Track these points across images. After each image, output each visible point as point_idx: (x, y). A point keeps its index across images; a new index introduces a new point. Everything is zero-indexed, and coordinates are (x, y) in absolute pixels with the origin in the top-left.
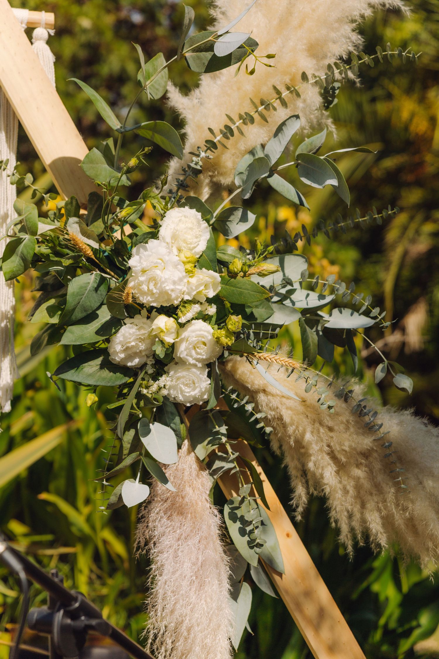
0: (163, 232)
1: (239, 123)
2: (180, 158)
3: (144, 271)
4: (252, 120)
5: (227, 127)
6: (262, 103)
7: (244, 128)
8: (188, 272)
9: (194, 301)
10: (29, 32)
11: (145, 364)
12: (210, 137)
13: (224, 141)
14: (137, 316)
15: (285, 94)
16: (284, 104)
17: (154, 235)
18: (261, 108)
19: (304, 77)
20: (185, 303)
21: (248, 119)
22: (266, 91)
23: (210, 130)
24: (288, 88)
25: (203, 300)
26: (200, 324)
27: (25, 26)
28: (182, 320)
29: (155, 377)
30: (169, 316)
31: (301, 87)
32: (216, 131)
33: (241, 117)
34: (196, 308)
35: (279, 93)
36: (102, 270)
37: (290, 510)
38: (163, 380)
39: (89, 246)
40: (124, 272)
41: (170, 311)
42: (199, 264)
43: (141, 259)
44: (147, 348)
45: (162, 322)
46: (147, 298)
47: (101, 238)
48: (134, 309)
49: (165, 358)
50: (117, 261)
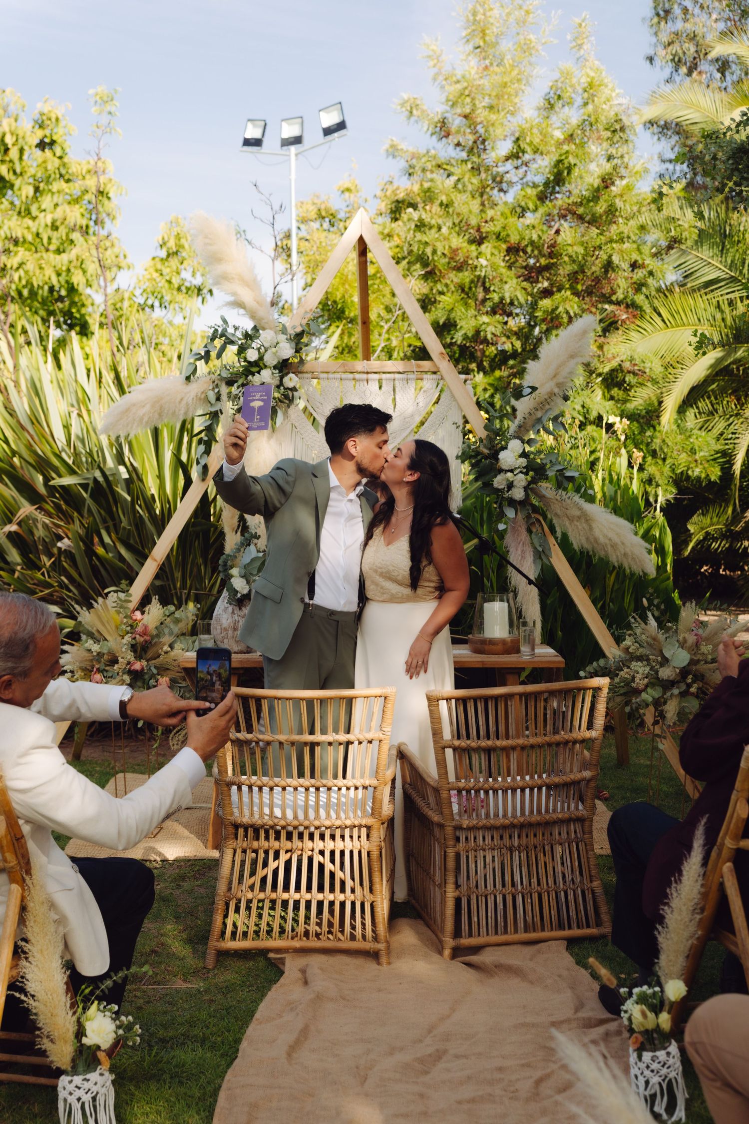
0: (508, 447)
1: (534, 410)
2: (514, 423)
3: (503, 459)
5: (529, 412)
6: (542, 403)
7: (535, 412)
8: (516, 459)
9: (519, 468)
11: (505, 488)
12: (524, 416)
13: (529, 417)
14: (502, 473)
15: (549, 400)
17: (506, 448)
18: (541, 406)
19: (555, 395)
20: (516, 468)
21: (537, 410)
22: (543, 399)
23: (524, 413)
24: (550, 398)
25: (522, 467)
26: (521, 475)
27: (463, 381)
28: (515, 473)
29: (508, 492)
31: (553, 398)
32: (526, 413)
34: (519, 470)
35: (546, 400)
36: (491, 459)
37: (556, 538)
38: (510, 492)
39: (486, 451)
40: (497, 460)
41: (512, 471)
42: (520, 456)
43: (502, 455)
44: (505, 483)
45: (509, 474)
46: (504, 467)
47: (490, 449)
48: (501, 471)
49: (510, 486)
50: (495, 456)
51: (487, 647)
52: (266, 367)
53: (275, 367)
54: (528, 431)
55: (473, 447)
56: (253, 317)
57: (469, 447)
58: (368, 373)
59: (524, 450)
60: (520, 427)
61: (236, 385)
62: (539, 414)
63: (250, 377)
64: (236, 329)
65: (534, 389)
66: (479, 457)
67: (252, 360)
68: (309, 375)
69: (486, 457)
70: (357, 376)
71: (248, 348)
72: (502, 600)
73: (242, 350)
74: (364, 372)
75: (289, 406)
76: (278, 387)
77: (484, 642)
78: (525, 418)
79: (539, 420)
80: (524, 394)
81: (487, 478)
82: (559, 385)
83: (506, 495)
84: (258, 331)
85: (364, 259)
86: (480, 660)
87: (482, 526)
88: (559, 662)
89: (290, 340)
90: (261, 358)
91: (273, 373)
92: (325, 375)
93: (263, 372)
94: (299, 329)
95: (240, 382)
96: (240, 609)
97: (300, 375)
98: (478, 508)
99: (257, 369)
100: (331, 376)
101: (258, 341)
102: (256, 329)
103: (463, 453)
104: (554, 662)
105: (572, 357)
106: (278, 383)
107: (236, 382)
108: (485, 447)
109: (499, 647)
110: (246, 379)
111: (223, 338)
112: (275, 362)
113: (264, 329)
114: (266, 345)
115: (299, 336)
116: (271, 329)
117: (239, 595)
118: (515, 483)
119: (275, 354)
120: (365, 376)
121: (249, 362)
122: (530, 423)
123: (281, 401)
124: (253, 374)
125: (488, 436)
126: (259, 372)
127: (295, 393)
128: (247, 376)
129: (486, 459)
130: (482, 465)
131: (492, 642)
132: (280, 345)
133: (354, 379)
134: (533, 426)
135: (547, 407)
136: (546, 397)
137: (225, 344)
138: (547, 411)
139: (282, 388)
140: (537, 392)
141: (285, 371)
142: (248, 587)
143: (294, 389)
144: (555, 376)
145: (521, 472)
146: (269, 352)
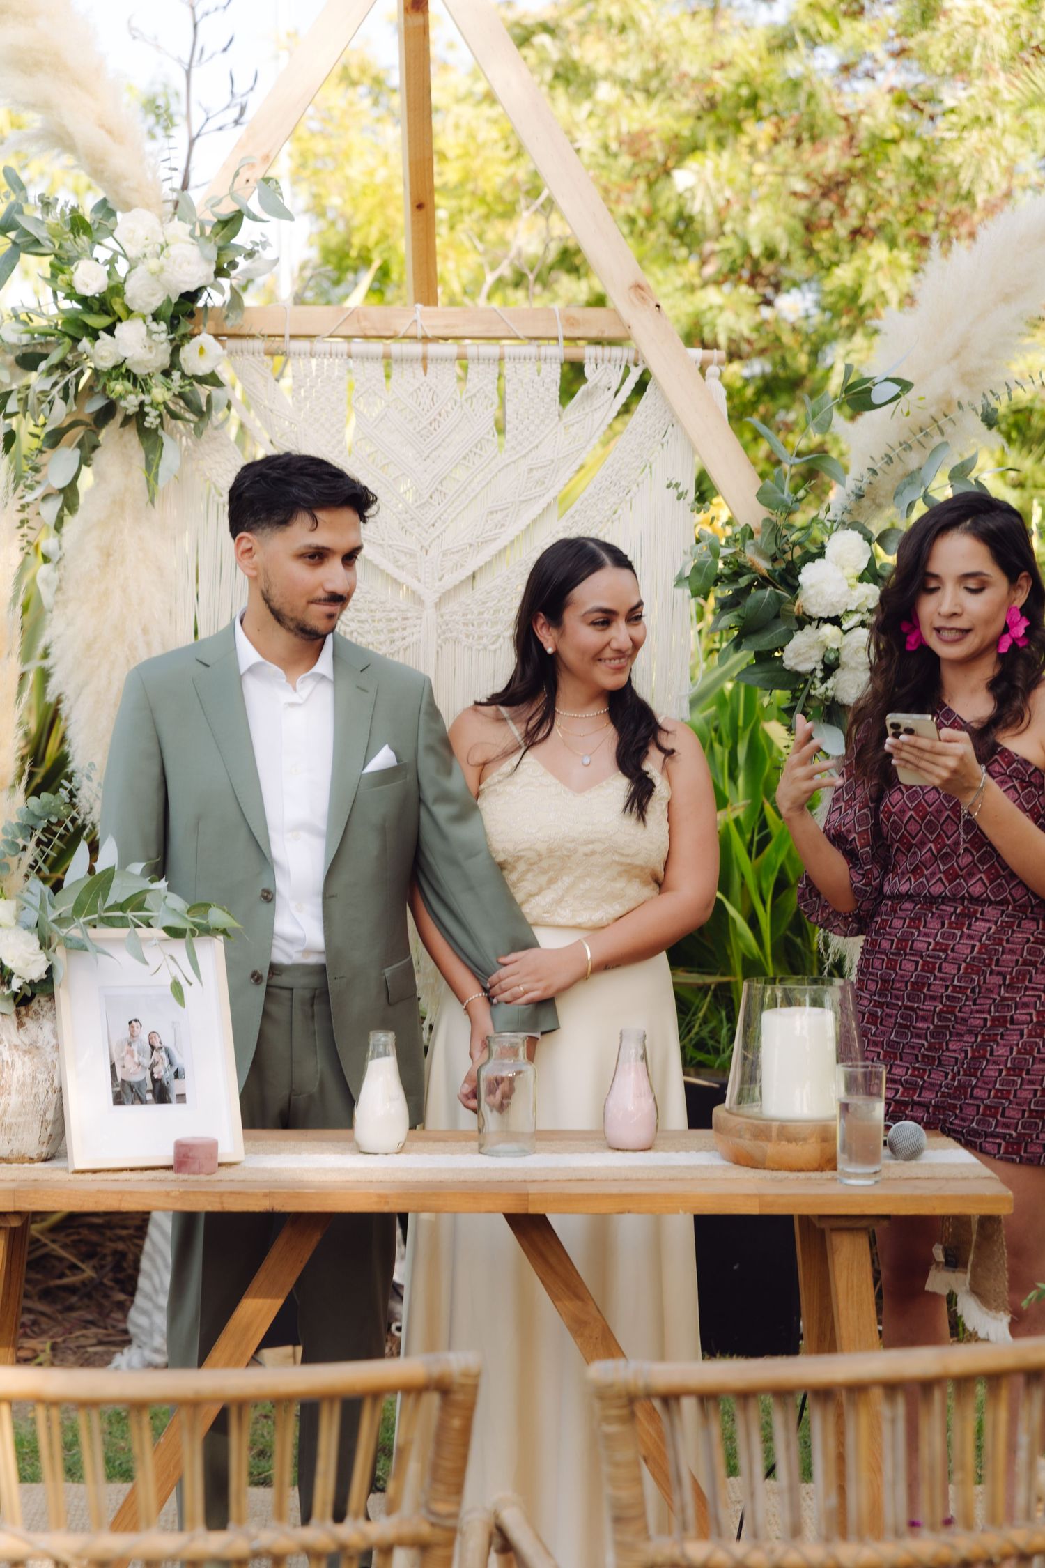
0: (827, 551)
1: (899, 449)
2: (843, 485)
3: (812, 586)
4: (910, 447)
5: (887, 455)
6: (921, 430)
7: (903, 454)
8: (851, 586)
9: (856, 611)
10: (702, 370)
11: (815, 669)
12: (871, 464)
13: (885, 467)
14: (807, 628)
15: (942, 421)
16: (942, 433)
17: (821, 555)
18: (920, 436)
19: (960, 405)
20: (848, 612)
21: (909, 448)
22: (924, 418)
23: (872, 458)
24: (946, 416)
25: (865, 610)
26: (861, 632)
27: (698, 365)
28: (845, 627)
29: (823, 681)
30: (833, 624)
31: (955, 413)
32: (877, 457)
33: (901, 445)
34: (856, 619)
35: (936, 421)
36: (775, 587)
38: (830, 683)
39: (764, 565)
40: (794, 588)
41: (836, 621)
42: (861, 579)
43: (809, 575)
44: (817, 655)
45: (828, 629)
46: (816, 610)
47: (774, 559)
48: (804, 621)
49: (830, 668)
50: (788, 578)
51: (771, 1149)
52: (130, 312)
53: (156, 317)
54: (880, 507)
55: (725, 552)
56: (98, 172)
57: (715, 552)
58: (426, 339)
59: (872, 561)
60: (860, 497)
61: (43, 365)
62: (913, 460)
63: (85, 343)
64: (47, 204)
65: (905, 385)
66: (743, 581)
67: (89, 293)
68: (258, 345)
69: (763, 582)
70: (396, 348)
71: (78, 258)
72: (817, 1002)
73: (62, 264)
74: (414, 338)
75: (198, 432)
76: (166, 373)
77: (762, 1131)
78: (874, 472)
79: (912, 478)
80: (876, 397)
81: (764, 642)
82: (967, 378)
83: (819, 690)
84: (111, 213)
85: (417, 19)
86: (751, 1189)
87: (733, 777)
88: (996, 1199)
89: (199, 237)
90: (116, 290)
91: (150, 333)
92: (303, 345)
93: (120, 329)
94: (227, 209)
95: (54, 358)
96: (21, 1024)
97: (232, 344)
98: (725, 729)
99: (106, 321)
100: (319, 346)
101: (109, 241)
102: (106, 209)
103: (697, 569)
104: (981, 1199)
105: (1006, 298)
106: (166, 361)
107: (45, 357)
108: (760, 552)
109: (809, 1150)
110: (73, 348)
111: (12, 235)
112: (156, 302)
113: (128, 207)
114: (132, 252)
115: (230, 223)
116: (148, 207)
117: (16, 984)
118: (843, 658)
119: (156, 275)
120: (416, 349)
121: (83, 300)
122: (886, 484)
123: (175, 416)
124: (95, 336)
125: (767, 520)
126: (110, 330)
127: (216, 392)
128: (76, 340)
129: (761, 586)
130: (750, 601)
131: (787, 1132)
132: (173, 251)
133: (387, 357)
134: (897, 493)
135: (937, 439)
136: (933, 411)
137: (17, 249)
138: (935, 451)
139: (176, 375)
140: (911, 395)
141: (185, 327)
142: (42, 957)
143: (212, 379)
144: (957, 355)
145: (863, 624)
146: (140, 270)
